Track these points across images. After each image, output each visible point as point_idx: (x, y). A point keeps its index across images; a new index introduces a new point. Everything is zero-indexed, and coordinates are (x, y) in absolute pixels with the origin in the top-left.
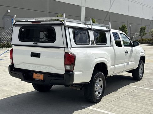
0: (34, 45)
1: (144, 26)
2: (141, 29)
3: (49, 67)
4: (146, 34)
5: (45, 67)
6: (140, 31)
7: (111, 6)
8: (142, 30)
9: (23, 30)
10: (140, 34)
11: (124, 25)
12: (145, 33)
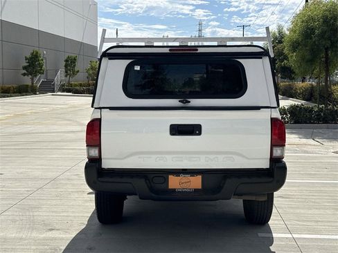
0: (180, 104)
1: (74, 55)
2: (66, 61)
3: (224, 156)
4: (78, 72)
5: (212, 157)
6: (66, 66)
7: (4, 6)
8: (70, 64)
9: (137, 68)
10: (66, 72)
11: (37, 53)
12: (76, 69)
